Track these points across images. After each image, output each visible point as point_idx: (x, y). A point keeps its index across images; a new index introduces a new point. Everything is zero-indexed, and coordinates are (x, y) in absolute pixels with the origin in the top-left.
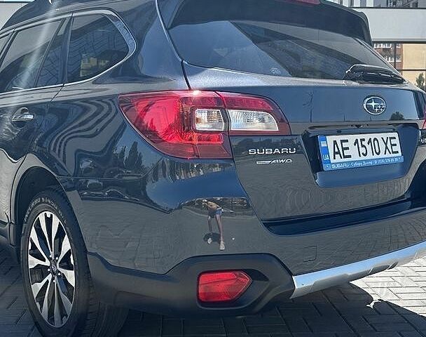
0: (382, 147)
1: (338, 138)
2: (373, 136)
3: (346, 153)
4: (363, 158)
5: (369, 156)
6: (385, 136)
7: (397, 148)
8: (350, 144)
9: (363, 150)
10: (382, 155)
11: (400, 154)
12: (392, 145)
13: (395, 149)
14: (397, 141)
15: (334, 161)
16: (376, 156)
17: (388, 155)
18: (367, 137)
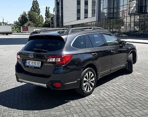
0: (37, 64)
1: (29, 61)
2: (35, 62)
3: (30, 63)
4: (32, 65)
5: (34, 65)
6: (38, 62)
7: (40, 65)
8: (31, 62)
9: (33, 63)
10: (36, 65)
11: (40, 66)
12: (39, 64)
13: (39, 65)
14: (40, 63)
15: (27, 64)
16: (35, 65)
17: (37, 65)
18: (34, 61)
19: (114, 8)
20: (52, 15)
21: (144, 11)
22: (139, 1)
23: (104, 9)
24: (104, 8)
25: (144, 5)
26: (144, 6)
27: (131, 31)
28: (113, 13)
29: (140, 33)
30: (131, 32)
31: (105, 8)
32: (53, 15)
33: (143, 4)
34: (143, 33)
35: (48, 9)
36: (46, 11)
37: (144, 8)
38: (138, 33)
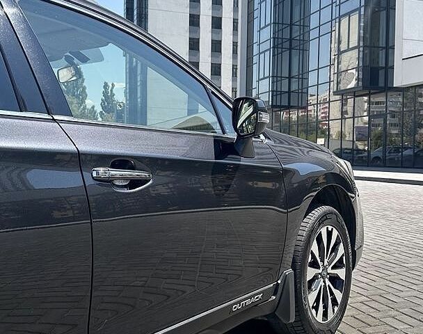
19: (290, 78)
20: (120, 106)
21: (381, 84)
22: (366, 52)
23: (262, 79)
24: (261, 77)
25: (382, 63)
26: (382, 68)
27: (346, 149)
28: (289, 92)
29: (372, 157)
30: (347, 153)
31: (264, 78)
32: (121, 104)
33: (378, 63)
34: (380, 155)
35: (110, 89)
36: (105, 94)
37: (382, 73)
38: (366, 154)
